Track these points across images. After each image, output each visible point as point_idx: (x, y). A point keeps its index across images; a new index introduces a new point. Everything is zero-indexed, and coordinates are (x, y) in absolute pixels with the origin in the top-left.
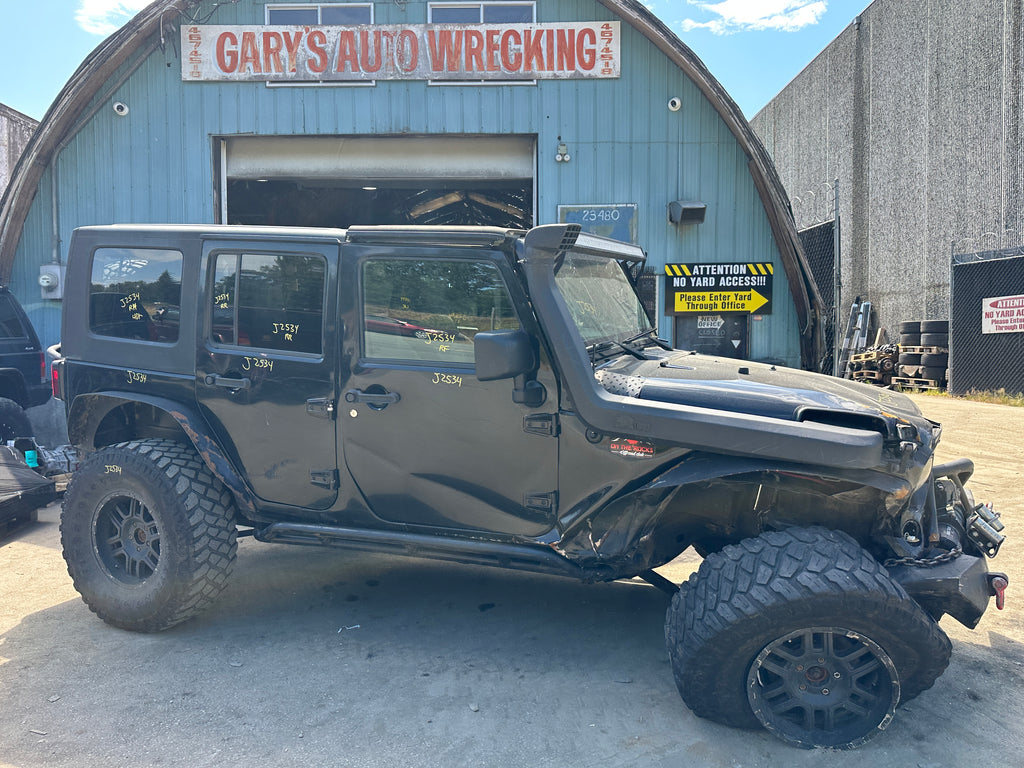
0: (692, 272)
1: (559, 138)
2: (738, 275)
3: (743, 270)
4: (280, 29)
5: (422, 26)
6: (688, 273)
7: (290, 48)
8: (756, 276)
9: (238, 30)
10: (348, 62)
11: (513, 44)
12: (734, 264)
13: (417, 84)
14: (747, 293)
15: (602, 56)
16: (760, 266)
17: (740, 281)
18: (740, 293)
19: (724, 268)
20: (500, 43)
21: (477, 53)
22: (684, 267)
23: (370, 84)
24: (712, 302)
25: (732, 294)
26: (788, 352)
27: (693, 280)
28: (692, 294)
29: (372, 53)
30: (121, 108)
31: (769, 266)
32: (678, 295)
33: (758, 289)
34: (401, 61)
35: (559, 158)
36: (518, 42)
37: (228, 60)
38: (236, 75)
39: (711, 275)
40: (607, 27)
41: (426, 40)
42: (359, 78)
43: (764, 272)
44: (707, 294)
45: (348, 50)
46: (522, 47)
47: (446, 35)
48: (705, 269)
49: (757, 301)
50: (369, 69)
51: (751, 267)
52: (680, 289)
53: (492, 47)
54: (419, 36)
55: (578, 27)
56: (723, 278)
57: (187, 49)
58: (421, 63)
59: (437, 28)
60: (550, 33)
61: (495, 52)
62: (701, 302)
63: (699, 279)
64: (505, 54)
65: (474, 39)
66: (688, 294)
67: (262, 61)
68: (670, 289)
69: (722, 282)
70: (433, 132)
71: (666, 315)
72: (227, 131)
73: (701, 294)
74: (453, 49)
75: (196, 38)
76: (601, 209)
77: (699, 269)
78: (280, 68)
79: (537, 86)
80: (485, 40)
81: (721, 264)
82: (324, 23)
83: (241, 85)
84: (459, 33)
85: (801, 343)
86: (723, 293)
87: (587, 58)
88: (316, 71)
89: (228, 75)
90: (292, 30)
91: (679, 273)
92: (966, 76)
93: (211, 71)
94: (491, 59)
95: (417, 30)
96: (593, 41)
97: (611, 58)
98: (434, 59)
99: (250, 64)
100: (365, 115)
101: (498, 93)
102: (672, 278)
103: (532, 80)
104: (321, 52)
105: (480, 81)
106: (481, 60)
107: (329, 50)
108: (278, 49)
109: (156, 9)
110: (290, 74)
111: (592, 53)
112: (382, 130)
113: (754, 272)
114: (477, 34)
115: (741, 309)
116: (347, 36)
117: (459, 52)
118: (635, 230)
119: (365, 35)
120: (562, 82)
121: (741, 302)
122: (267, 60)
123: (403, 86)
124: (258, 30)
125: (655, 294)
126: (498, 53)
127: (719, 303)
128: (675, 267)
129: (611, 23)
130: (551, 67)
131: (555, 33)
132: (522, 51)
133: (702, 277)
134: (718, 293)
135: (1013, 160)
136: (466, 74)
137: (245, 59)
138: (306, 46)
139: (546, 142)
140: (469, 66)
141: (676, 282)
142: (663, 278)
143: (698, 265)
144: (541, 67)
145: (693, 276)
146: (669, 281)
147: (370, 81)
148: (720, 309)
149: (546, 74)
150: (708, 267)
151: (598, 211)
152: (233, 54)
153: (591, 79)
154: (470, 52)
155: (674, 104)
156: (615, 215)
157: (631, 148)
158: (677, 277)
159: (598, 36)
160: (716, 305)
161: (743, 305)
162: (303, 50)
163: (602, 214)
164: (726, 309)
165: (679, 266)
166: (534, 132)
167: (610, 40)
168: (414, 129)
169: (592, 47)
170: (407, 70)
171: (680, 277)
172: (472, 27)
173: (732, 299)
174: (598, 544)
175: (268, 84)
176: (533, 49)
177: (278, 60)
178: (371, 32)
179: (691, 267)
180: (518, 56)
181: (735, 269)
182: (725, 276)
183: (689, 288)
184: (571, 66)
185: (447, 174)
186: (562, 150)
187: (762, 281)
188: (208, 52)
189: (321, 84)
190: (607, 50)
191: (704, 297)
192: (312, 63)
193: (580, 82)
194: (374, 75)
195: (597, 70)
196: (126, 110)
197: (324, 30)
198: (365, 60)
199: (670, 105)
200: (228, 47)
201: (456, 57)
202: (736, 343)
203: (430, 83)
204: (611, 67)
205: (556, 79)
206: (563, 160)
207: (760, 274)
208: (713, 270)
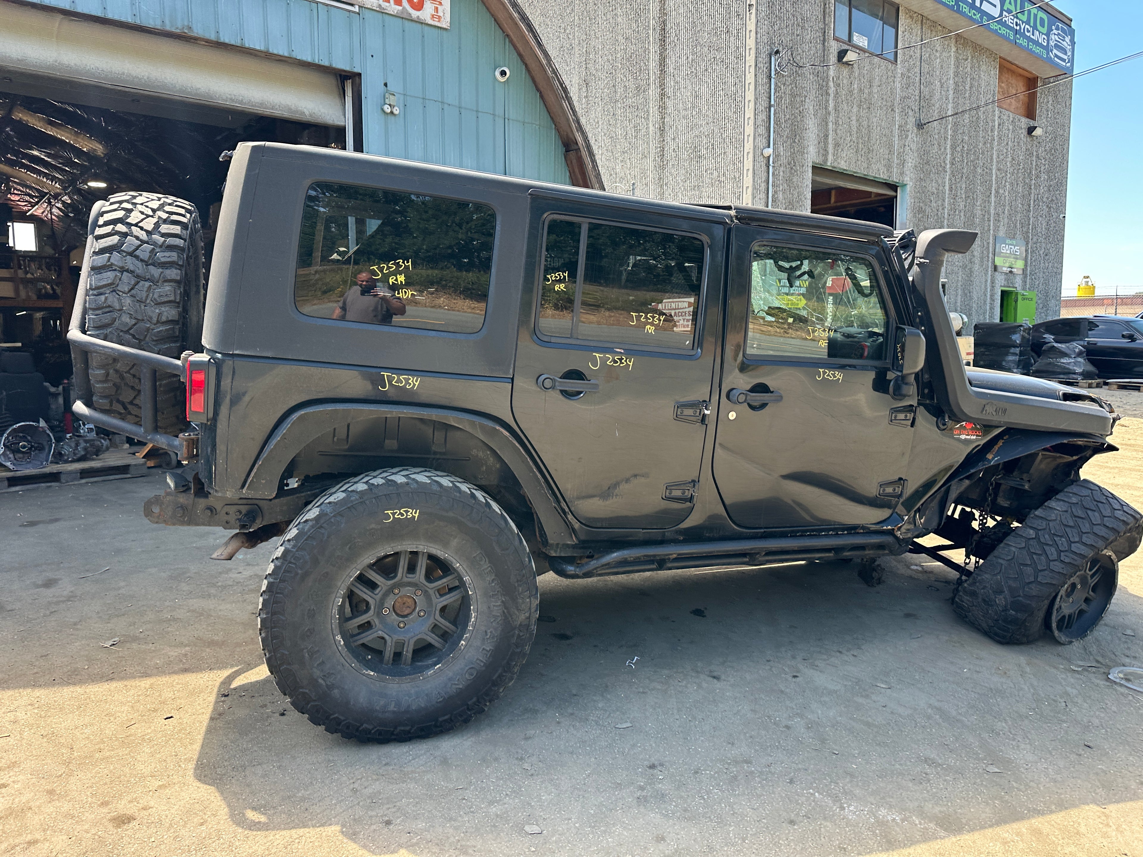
1: (386, 85)
35: (387, 109)
70: (227, 41)
79: (357, 13)
92: (615, 92)
97: (441, 3)
103: (352, 5)
112: (149, 22)
120: (388, 18)
135: (660, 179)
139: (371, 87)
149: (370, 2)
153: (419, 22)
155: (503, 73)
157: (460, 113)
166: (356, 70)
168: (198, 31)
174: (922, 521)
186: (392, 100)
193: (406, 23)
195: (426, 15)
199: (497, 74)
204: (440, 14)
205: (381, 11)
206: (392, 112)
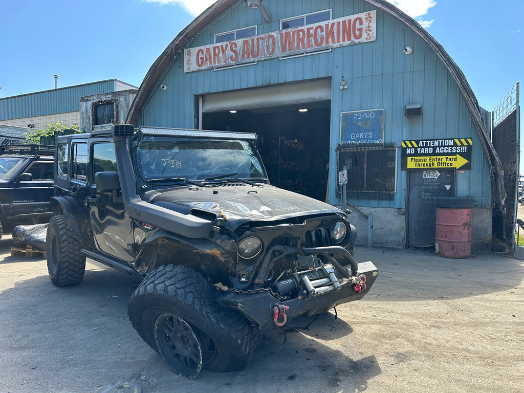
0: (418, 145)
1: (343, 77)
2: (448, 146)
3: (451, 143)
4: (219, 44)
5: (277, 32)
6: (416, 146)
7: (223, 52)
8: (460, 146)
9: (204, 48)
10: (246, 55)
11: (319, 32)
12: (445, 140)
13: (275, 60)
14: (454, 157)
15: (366, 30)
16: (463, 141)
17: (449, 150)
18: (449, 157)
19: (439, 142)
20: (313, 33)
21: (302, 40)
22: (414, 143)
23: (254, 63)
24: (431, 163)
25: (444, 157)
26: (483, 193)
27: (419, 150)
28: (418, 158)
29: (255, 49)
30: (163, 87)
31: (469, 140)
32: (409, 159)
33: (461, 154)
34: (268, 50)
35: (341, 87)
36: (322, 31)
37: (200, 61)
38: (203, 67)
39: (430, 147)
40: (369, 14)
41: (279, 38)
42: (250, 61)
43: (465, 144)
44: (428, 158)
45: (246, 49)
46: (324, 33)
47: (288, 34)
48: (426, 143)
49: (460, 162)
50: (254, 57)
51: (457, 141)
52: (411, 155)
53: (309, 36)
54: (276, 36)
55: (353, 17)
56: (438, 148)
57: (186, 58)
58: (276, 49)
59: (284, 31)
60: (338, 23)
61: (311, 38)
62: (424, 162)
63: (423, 149)
64: (315, 39)
65: (301, 33)
66: (416, 158)
67: (212, 60)
68: (404, 156)
69: (438, 151)
70: (281, 82)
71: (402, 170)
72: (200, 92)
73: (424, 158)
74: (291, 40)
75: (189, 54)
76: (364, 112)
77: (423, 143)
78: (219, 62)
79: (331, 52)
80: (306, 33)
81: (436, 140)
82: (237, 39)
83: (205, 72)
84: (294, 32)
85: (492, 187)
86: (438, 157)
87: (358, 33)
88: (233, 61)
89: (200, 68)
90: (224, 44)
91: (410, 146)
93: (194, 67)
94: (309, 42)
95: (275, 34)
96: (361, 23)
97: (371, 31)
98: (282, 47)
99: (208, 62)
100: (252, 78)
101: (312, 58)
102: (406, 149)
103: (329, 49)
104: (235, 52)
105: (303, 54)
106: (304, 44)
107: (238, 50)
108: (219, 53)
109: (172, 45)
110: (223, 64)
111: (361, 30)
112: (259, 84)
113: (459, 144)
114: (302, 31)
115: (450, 167)
116: (246, 42)
117: (293, 41)
118: (383, 123)
119: (253, 41)
120: (345, 48)
121: (450, 162)
122: (214, 59)
123: (269, 62)
124: (211, 46)
125: (395, 158)
126: (312, 39)
127: (436, 163)
128: (408, 143)
129: (371, 12)
130: (339, 41)
131: (341, 22)
132: (324, 35)
133: (424, 148)
134: (435, 157)
136: (297, 51)
137: (207, 60)
138: (229, 51)
139: (336, 80)
140: (298, 47)
141: (408, 151)
142: (400, 149)
143: (422, 141)
144: (333, 42)
145: (419, 147)
146: (404, 150)
147: (255, 62)
148: (436, 166)
149: (336, 45)
150: (428, 142)
151: (362, 113)
152: (202, 58)
153: (360, 44)
154: (299, 40)
155: (406, 50)
156: (372, 115)
157: (382, 78)
158: (409, 148)
159: (364, 20)
160: (433, 164)
161: (451, 164)
162: (229, 52)
163: (365, 116)
164: (440, 167)
165: (410, 142)
166: (329, 75)
167: (370, 21)
168: (273, 82)
169: (361, 27)
170: (270, 54)
171: (411, 148)
172: (300, 28)
173: (444, 160)
175: (215, 70)
176: (330, 33)
177: (218, 58)
178: (255, 39)
179: (417, 142)
180: (322, 38)
181: (446, 143)
182: (439, 147)
183: (416, 154)
184: (349, 39)
185: (290, 102)
186: (343, 83)
187: (465, 149)
188: (193, 59)
189: (235, 67)
190: (369, 27)
191: (425, 160)
192: (231, 57)
193: (355, 47)
194: (256, 59)
195: (363, 39)
196: (166, 88)
197: (236, 42)
198: (253, 52)
200: (201, 56)
201: (292, 44)
202: (448, 187)
203: (280, 59)
204: (371, 35)
205: (341, 47)
206: (344, 88)
207: (463, 145)
208: (432, 143)
